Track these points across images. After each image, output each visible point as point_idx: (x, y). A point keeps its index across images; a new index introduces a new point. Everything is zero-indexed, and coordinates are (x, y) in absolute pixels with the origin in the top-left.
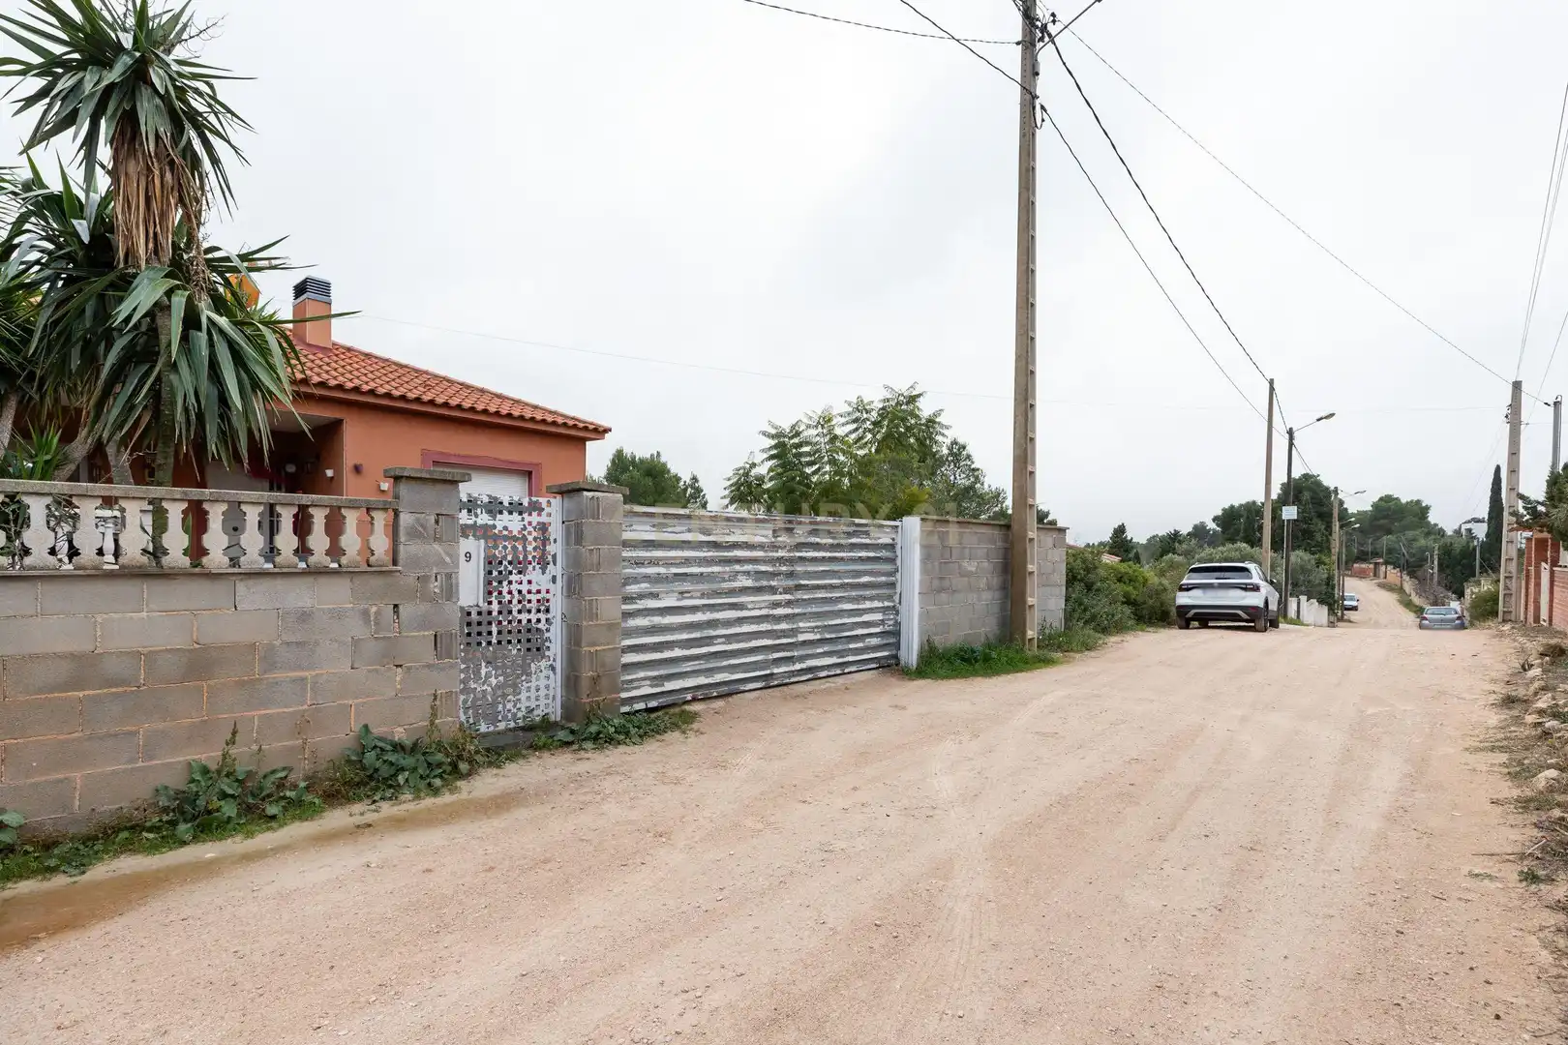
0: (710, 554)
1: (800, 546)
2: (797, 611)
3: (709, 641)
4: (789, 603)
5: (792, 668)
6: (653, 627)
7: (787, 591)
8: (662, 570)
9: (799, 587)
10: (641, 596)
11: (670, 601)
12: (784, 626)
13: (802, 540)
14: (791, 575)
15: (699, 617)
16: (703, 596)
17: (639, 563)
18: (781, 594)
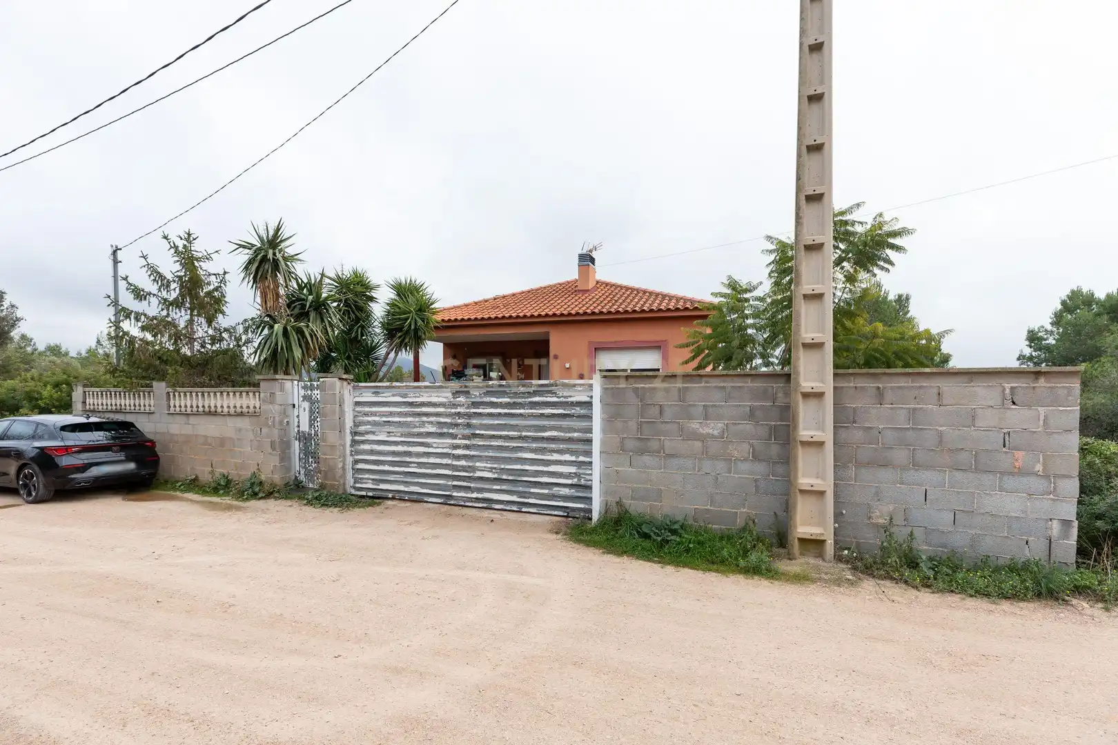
0: (407, 409)
1: (475, 405)
2: (472, 453)
3: (407, 464)
4: (467, 447)
5: (469, 495)
6: (372, 451)
7: (464, 437)
8: (377, 419)
9: (475, 436)
10: (367, 433)
11: (382, 437)
12: (463, 463)
13: (478, 400)
14: (469, 426)
15: (400, 448)
16: (402, 436)
17: (366, 414)
18: (460, 439)
